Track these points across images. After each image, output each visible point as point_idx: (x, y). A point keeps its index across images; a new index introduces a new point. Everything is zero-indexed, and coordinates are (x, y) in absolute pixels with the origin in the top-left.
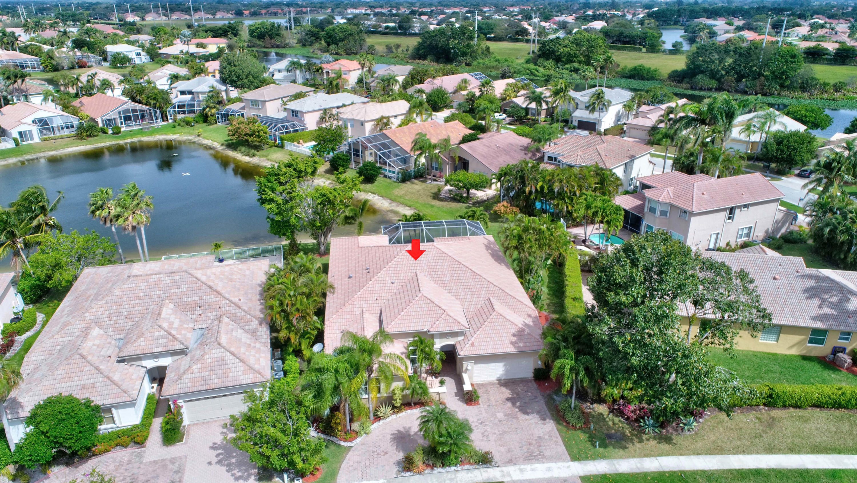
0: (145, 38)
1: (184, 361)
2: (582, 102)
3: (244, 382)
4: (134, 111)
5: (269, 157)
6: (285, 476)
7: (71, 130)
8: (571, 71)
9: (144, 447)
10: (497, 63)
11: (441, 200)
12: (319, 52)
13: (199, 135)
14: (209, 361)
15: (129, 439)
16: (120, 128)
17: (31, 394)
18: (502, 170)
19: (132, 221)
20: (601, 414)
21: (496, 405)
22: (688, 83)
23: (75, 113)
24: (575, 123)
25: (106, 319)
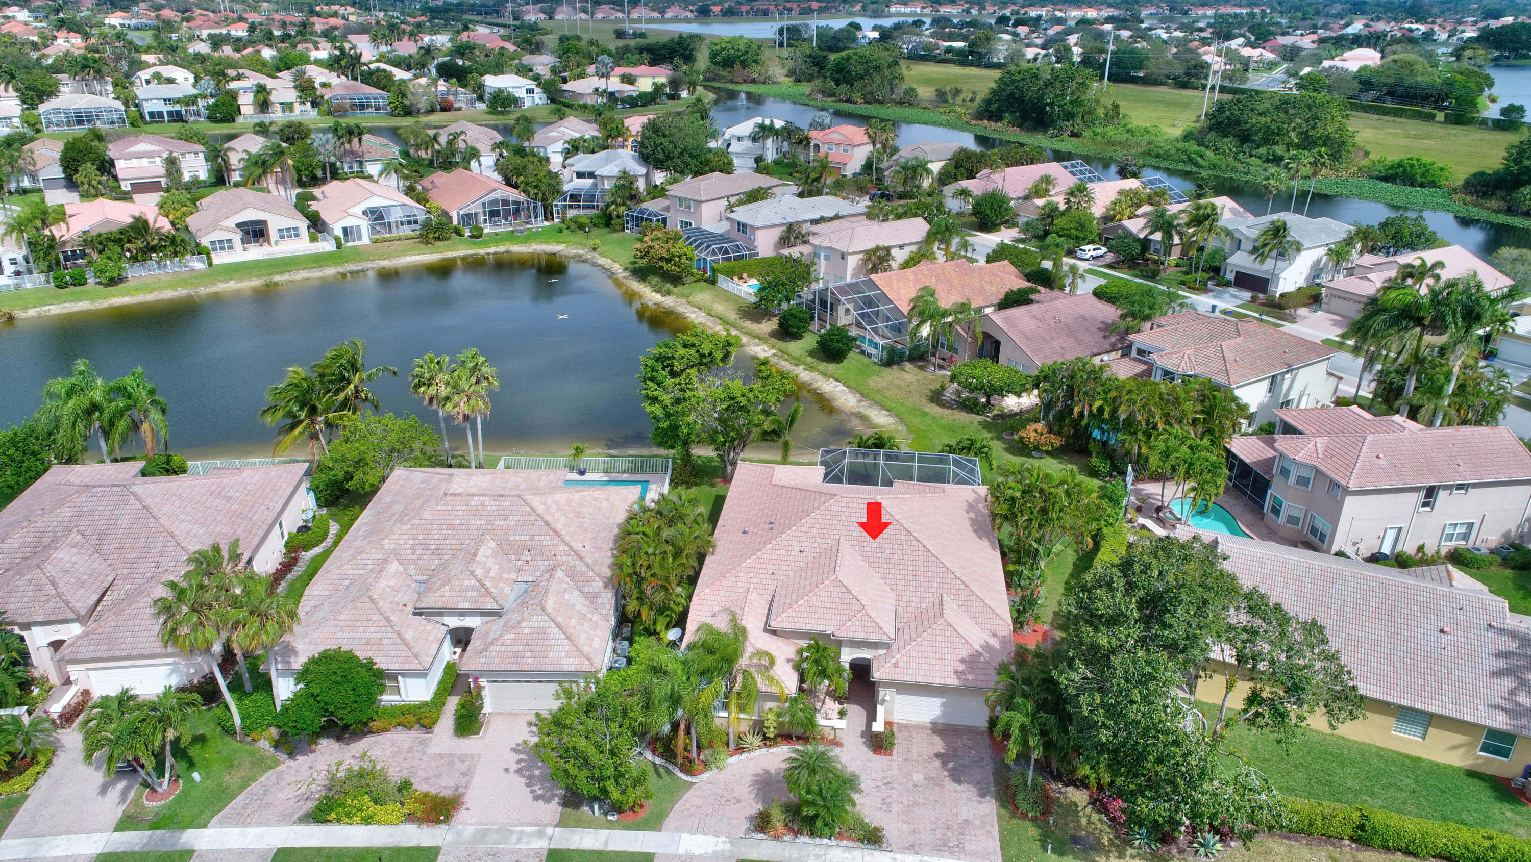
0: (543, 63)
1: (496, 625)
2: (1247, 238)
3: (566, 668)
4: (505, 202)
5: (691, 299)
6: (596, 807)
7: (414, 226)
8: (1268, 161)
9: (431, 733)
10: (1129, 136)
11: (942, 404)
12: (820, 96)
13: (594, 249)
14: (527, 631)
15: (414, 719)
16: (481, 229)
17: (307, 640)
18: (1042, 371)
19: (464, 408)
20: (1075, 804)
21: (917, 761)
22: (1503, 199)
23: (422, 199)
24: (1231, 276)
25: (409, 551)
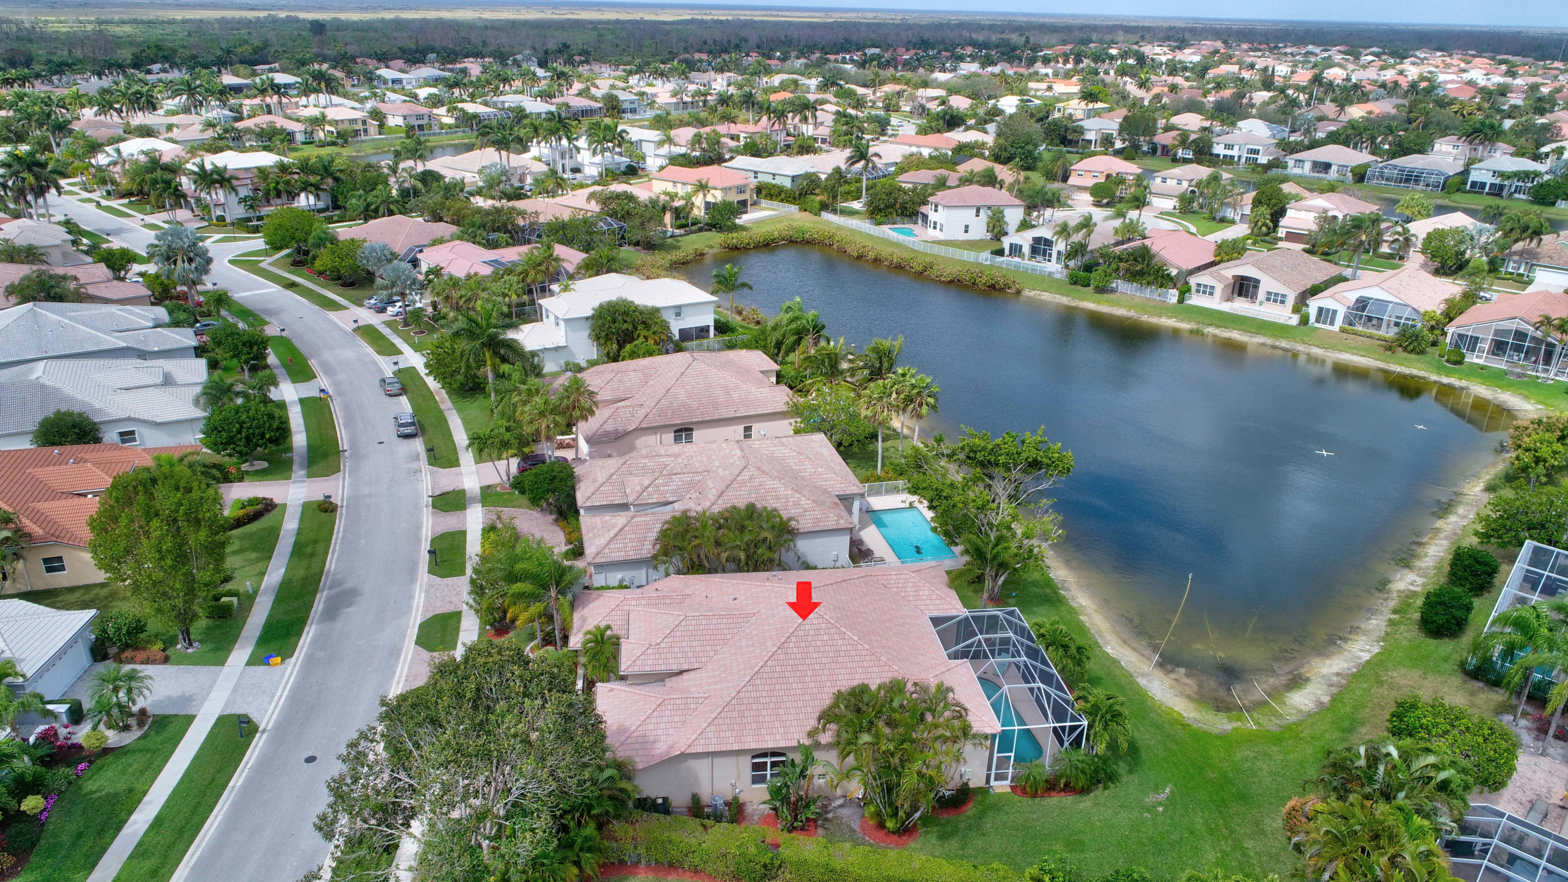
4: (1520, 336)
16: (1463, 356)
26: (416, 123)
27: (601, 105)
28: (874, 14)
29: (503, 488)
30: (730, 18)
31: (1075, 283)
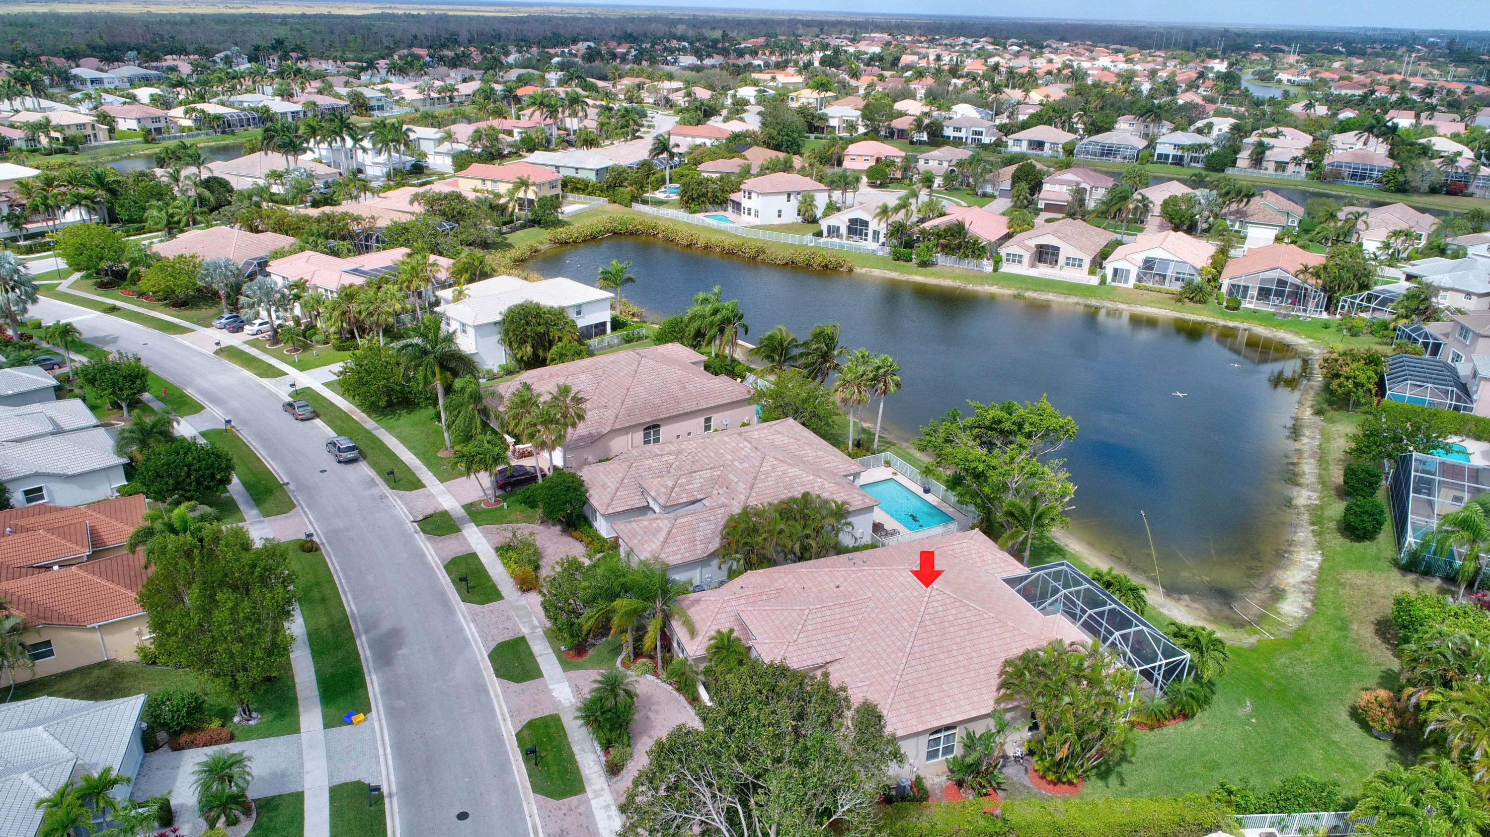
4: (1282, 283)
5: (1330, 426)
16: (1242, 303)
26: (153, 126)
27: (347, 103)
28: (560, 9)
29: (487, 503)
30: (423, 13)
31: (898, 259)
